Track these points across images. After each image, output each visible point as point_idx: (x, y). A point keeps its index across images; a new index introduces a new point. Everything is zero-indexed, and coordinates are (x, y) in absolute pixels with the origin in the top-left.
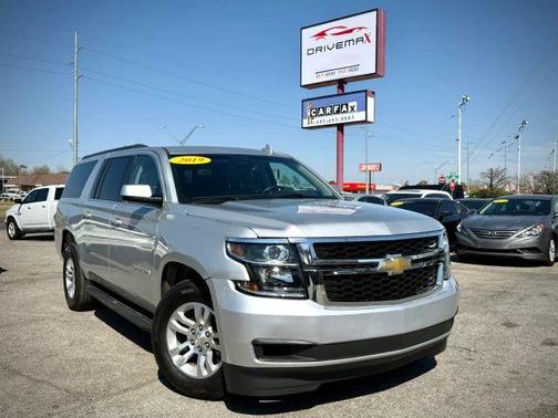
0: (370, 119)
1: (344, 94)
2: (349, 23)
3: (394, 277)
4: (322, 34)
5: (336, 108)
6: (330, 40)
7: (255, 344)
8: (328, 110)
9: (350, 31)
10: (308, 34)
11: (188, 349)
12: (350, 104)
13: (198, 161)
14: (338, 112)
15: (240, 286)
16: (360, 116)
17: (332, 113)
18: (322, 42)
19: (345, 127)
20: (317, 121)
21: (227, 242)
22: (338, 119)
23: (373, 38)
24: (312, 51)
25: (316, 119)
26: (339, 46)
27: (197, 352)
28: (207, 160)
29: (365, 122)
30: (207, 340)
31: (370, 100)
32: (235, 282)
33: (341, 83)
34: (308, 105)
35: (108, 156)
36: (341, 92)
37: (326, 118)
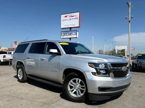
0: (78, 37)
1: (71, 31)
2: (73, 14)
3: (124, 72)
4: (66, 16)
5: (69, 34)
6: (68, 18)
7: (99, 88)
8: (68, 34)
9: (73, 16)
10: (62, 16)
11: (73, 90)
12: (73, 33)
13: (66, 44)
14: (70, 35)
15: (94, 74)
16: (75, 36)
17: (68, 35)
18: (66, 18)
19: (71, 39)
20: (65, 37)
21: (89, 63)
22: (70, 37)
23: (78, 18)
24: (63, 20)
25: (65, 36)
26: (70, 19)
27: (76, 91)
28: (68, 44)
30: (79, 87)
31: (78, 33)
32: (92, 73)
33: (71, 28)
34: (62, 33)
35: (34, 42)
36: (70, 30)
37: (67, 36)
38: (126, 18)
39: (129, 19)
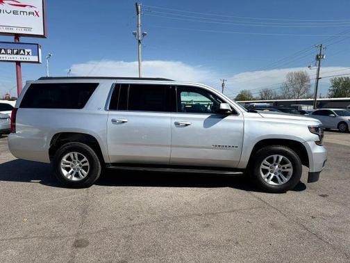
4: (2, 1)
5: (15, 51)
8: (9, 51)
12: (26, 50)
14: (17, 54)
17: (12, 53)
19: (21, 64)
21: (309, 128)
22: (18, 58)
23: (41, 14)
26: (15, 12)
27: (275, 175)
29: (38, 62)
30: (279, 169)
33: (17, 36)
36: (17, 41)
37: (7, 56)
38: (135, 34)
39: (138, 37)
